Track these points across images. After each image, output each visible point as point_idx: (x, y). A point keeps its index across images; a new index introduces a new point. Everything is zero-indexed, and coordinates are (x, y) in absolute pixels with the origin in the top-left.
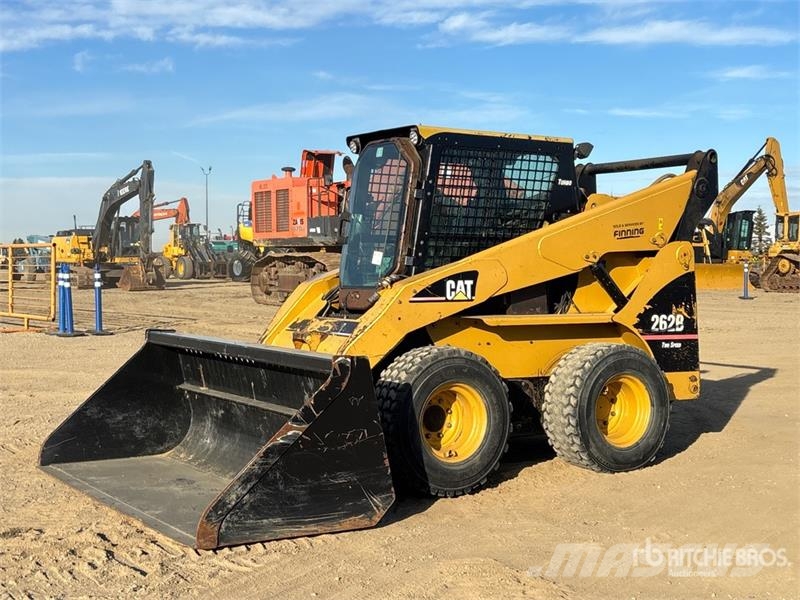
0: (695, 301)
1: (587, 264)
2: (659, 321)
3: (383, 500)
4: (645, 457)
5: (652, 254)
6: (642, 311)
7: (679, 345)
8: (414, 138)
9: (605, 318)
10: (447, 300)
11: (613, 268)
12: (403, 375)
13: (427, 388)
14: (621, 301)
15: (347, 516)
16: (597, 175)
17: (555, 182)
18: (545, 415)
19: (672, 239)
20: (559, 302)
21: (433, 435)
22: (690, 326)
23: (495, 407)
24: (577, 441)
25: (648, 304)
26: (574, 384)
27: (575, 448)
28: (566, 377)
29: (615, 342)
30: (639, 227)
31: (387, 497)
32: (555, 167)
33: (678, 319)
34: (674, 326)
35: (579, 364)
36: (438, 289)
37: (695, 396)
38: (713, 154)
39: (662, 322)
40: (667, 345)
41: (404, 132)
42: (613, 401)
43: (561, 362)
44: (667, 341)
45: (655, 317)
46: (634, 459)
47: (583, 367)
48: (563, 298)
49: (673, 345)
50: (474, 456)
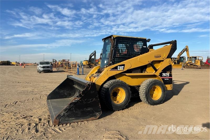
0: (172, 70)
1: (149, 63)
2: (164, 74)
3: (99, 114)
4: (160, 102)
5: (163, 61)
6: (160, 72)
7: (168, 79)
8: (112, 38)
9: (152, 74)
10: (118, 70)
11: (155, 64)
12: (107, 86)
13: (112, 88)
14: (156, 70)
15: (90, 117)
16: (153, 47)
17: (143, 47)
18: (140, 93)
19: (167, 58)
20: (143, 71)
21: (115, 98)
22: (171, 75)
23: (127, 93)
24: (146, 99)
25: (162, 71)
26: (145, 87)
27: (145, 100)
28: (144, 86)
29: (154, 79)
30: (160, 56)
31: (100, 113)
32: (143, 44)
33: (168, 74)
34: (167, 75)
35: (146, 83)
36: (116, 68)
37: (171, 89)
38: (176, 41)
39: (165, 75)
40: (166, 79)
41: (110, 37)
42: (154, 90)
43: (143, 83)
44: (166, 78)
45: (163, 73)
46: (158, 103)
47: (147, 84)
48: (144, 70)
49: (167, 79)
50: (123, 102)
